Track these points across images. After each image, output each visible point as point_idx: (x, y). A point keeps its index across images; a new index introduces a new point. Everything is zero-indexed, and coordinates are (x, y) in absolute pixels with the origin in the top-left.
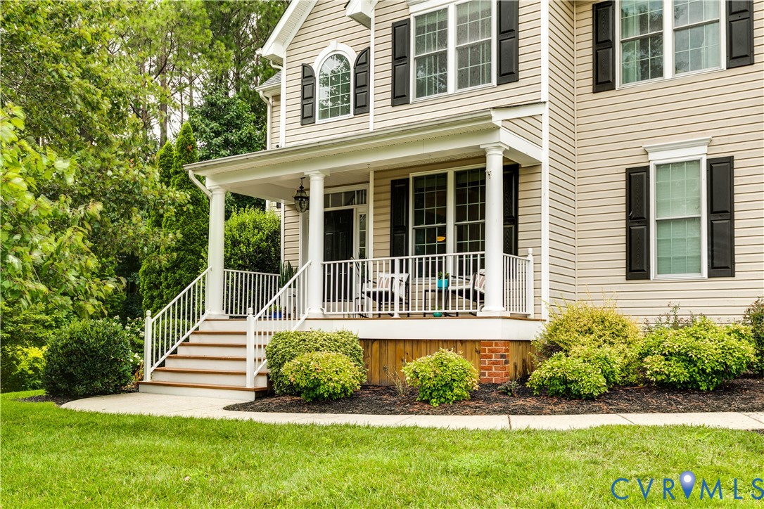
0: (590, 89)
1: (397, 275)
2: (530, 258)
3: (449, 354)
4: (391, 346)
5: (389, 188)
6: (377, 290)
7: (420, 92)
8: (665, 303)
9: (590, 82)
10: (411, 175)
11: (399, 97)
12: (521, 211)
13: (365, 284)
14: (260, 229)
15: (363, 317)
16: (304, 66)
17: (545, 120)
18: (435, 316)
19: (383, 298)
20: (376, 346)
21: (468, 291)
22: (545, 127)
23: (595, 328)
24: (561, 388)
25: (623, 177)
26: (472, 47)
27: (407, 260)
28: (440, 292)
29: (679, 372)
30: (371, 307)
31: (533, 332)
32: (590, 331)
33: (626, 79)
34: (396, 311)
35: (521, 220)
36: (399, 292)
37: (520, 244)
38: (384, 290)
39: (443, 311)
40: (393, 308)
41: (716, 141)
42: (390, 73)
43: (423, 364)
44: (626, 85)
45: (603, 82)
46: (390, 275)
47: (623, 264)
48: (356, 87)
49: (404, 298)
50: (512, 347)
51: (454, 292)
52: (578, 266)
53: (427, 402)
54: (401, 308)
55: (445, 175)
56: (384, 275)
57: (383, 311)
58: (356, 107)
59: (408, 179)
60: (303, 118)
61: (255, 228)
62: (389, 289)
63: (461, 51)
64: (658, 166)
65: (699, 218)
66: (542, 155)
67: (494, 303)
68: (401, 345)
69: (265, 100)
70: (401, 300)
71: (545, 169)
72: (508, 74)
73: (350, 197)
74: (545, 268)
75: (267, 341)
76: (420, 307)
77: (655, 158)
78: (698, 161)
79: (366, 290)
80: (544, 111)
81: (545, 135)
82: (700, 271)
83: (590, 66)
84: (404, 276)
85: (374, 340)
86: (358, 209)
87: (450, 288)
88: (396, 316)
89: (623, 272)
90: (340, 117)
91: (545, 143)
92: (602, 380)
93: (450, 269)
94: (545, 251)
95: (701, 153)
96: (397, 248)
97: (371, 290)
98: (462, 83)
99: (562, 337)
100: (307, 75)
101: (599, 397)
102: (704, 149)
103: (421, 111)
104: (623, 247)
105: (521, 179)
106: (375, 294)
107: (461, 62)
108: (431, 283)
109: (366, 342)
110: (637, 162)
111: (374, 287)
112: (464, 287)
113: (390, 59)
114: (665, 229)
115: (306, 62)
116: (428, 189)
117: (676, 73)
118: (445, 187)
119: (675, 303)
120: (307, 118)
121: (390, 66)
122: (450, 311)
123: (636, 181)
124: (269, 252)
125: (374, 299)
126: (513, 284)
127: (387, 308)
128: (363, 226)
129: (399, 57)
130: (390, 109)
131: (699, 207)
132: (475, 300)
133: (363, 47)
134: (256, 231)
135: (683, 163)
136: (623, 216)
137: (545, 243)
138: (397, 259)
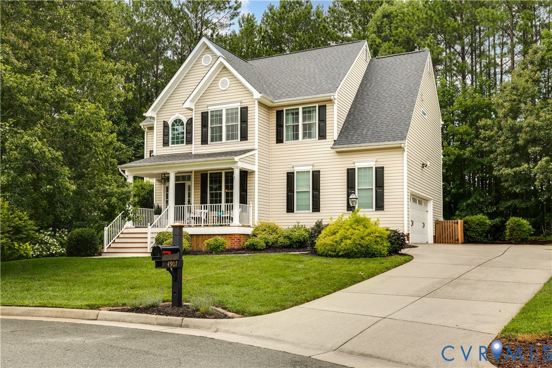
0: (275, 142)
1: (203, 210)
2: (251, 205)
3: (220, 238)
4: (200, 237)
5: (200, 176)
6: (196, 216)
7: (212, 140)
8: (295, 221)
9: (275, 139)
10: (209, 172)
11: (204, 141)
12: (248, 188)
13: (191, 214)
14: (145, 189)
15: (190, 226)
16: (164, 122)
17: (257, 155)
18: (216, 226)
19: (198, 220)
20: (195, 237)
21: (227, 217)
22: (257, 158)
23: (267, 229)
24: (253, 247)
25: (286, 175)
26: (232, 125)
27: (207, 206)
28: (218, 217)
29: (287, 242)
30: (193, 223)
31: (249, 231)
32: (265, 230)
33: (287, 140)
34: (202, 224)
35: (248, 191)
36: (203, 217)
37: (248, 200)
38: (198, 216)
39: (219, 224)
40: (201, 223)
41: (315, 165)
42: (200, 132)
43: (211, 241)
44: (287, 142)
45: (279, 140)
46: (200, 211)
47: (286, 207)
48: (186, 133)
49: (205, 219)
50: (242, 236)
51: (223, 217)
52: (271, 207)
53: (212, 252)
54: (204, 223)
55: (222, 173)
56: (198, 210)
57: (198, 224)
58: (186, 141)
59: (207, 174)
60: (164, 143)
61: (142, 189)
62: (200, 216)
63: (227, 126)
64: (297, 172)
65: (309, 191)
66: (255, 168)
67: (236, 221)
68: (204, 237)
69: (144, 129)
70: (204, 220)
71: (256, 173)
72: (244, 137)
73: (184, 178)
74: (256, 208)
75: (155, 236)
76: (211, 223)
77: (296, 169)
78: (309, 171)
79: (191, 216)
80: (256, 152)
81: (257, 161)
82: (309, 210)
83: (275, 133)
84: (206, 211)
85: (194, 235)
86: (187, 183)
87: (222, 216)
88: (202, 226)
89: (286, 210)
90: (180, 145)
91: (257, 164)
92: (264, 245)
93: (223, 208)
94: (256, 202)
95: (310, 169)
96: (203, 201)
97: (193, 216)
98: (228, 139)
99: (256, 233)
100: (166, 125)
101: (263, 249)
102: (311, 167)
103: (212, 148)
104: (286, 201)
105: (248, 176)
106: (194, 217)
107: (228, 131)
108: (215, 214)
109: (192, 236)
110: (290, 170)
111: (194, 215)
112: (226, 216)
113: (200, 126)
114: (299, 194)
115: (165, 120)
116: (215, 178)
117: (304, 138)
118: (221, 177)
119: (299, 221)
120: (166, 143)
121: (200, 129)
122: (221, 224)
123: (290, 177)
124: (149, 199)
125: (194, 220)
126: (244, 214)
127: (199, 223)
128: (189, 190)
129: (204, 125)
130: (201, 145)
131: (310, 188)
132: (230, 220)
133: (190, 117)
134: (143, 190)
135: (304, 172)
136: (286, 190)
137: (256, 199)
138: (203, 205)
